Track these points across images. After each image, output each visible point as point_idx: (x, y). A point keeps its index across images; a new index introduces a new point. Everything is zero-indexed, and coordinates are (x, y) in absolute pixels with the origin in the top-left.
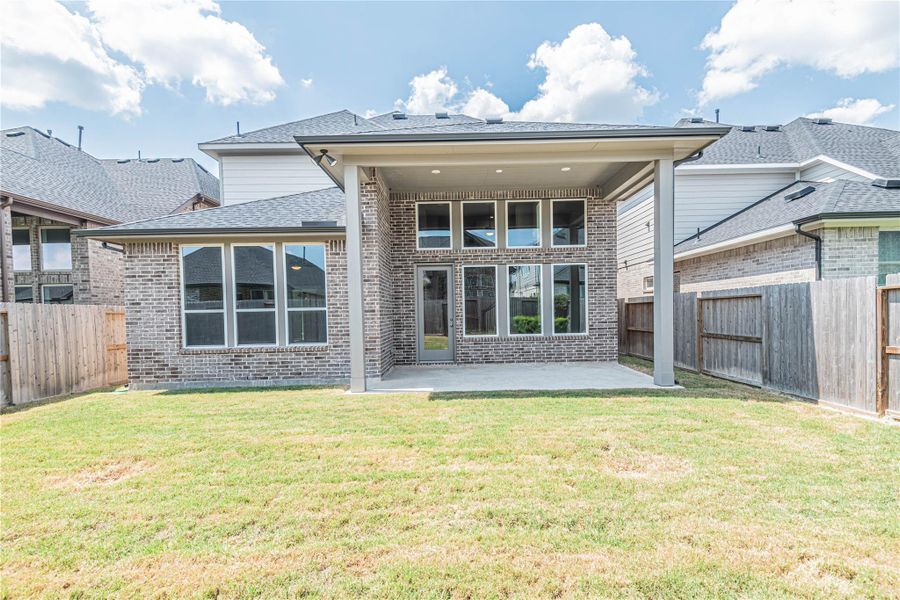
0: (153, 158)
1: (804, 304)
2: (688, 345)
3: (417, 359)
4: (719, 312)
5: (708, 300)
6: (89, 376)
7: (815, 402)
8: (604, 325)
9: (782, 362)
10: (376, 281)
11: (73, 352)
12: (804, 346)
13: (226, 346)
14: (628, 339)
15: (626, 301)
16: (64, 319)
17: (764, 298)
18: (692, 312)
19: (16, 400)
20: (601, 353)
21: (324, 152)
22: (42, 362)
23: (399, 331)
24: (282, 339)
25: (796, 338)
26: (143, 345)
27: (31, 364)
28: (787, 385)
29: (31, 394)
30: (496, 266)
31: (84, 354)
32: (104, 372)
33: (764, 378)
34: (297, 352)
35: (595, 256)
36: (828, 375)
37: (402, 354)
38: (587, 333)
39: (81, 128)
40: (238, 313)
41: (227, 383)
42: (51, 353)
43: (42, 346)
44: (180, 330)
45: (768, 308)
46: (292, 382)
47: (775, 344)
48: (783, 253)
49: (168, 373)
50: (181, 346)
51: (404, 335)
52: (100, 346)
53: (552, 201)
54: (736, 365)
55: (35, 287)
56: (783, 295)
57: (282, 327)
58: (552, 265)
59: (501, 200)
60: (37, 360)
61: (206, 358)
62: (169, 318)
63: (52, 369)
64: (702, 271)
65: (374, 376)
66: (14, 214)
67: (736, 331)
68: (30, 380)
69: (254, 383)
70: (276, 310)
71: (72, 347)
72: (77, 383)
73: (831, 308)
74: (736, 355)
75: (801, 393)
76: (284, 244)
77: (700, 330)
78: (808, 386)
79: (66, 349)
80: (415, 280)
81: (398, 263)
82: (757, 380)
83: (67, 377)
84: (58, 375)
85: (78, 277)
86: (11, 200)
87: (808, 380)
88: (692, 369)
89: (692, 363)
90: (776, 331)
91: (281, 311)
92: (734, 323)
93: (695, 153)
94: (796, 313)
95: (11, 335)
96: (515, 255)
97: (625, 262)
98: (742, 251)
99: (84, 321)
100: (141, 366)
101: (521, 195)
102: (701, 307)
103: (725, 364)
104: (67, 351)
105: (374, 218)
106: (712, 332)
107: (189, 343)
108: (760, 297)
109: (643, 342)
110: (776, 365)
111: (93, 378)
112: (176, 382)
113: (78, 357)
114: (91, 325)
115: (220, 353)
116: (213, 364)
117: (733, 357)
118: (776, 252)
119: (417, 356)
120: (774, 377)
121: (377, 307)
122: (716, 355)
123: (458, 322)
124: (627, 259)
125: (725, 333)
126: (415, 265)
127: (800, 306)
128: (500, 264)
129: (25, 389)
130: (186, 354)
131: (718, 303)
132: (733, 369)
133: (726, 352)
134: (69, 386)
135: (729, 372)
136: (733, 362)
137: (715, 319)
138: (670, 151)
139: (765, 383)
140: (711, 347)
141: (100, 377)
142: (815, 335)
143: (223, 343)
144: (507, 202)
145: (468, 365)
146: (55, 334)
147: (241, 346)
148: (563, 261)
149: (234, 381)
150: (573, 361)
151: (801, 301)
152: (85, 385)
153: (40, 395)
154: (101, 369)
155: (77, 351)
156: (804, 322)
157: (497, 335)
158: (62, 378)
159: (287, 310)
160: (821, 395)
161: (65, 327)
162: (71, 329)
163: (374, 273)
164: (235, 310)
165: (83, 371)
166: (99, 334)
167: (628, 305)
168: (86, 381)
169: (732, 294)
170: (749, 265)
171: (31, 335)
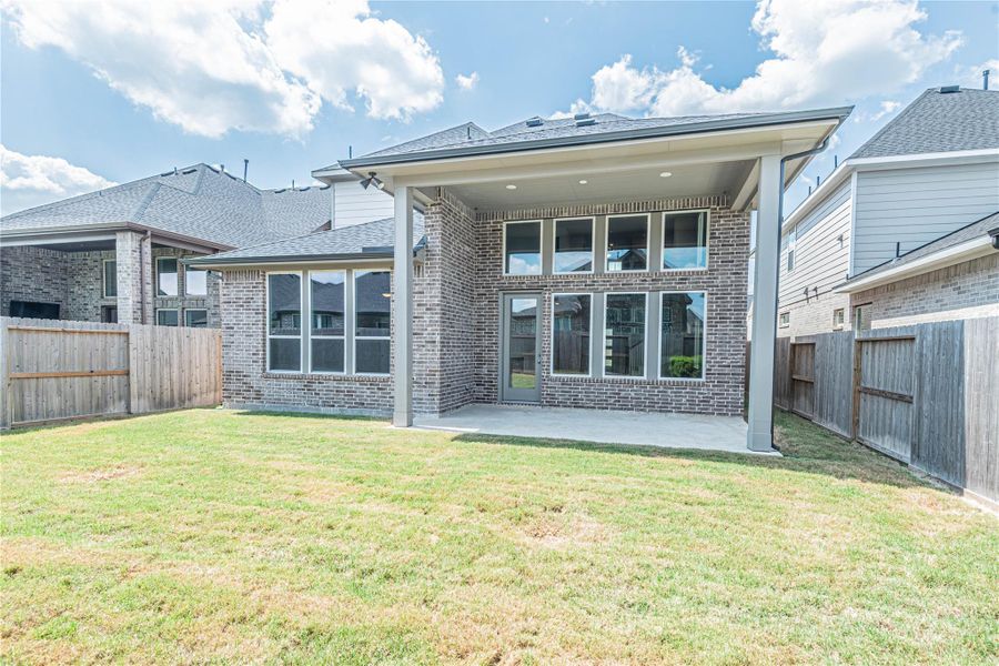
0: (304, 187)
1: (957, 351)
2: (844, 402)
3: (499, 398)
4: (876, 359)
5: (867, 341)
6: (201, 393)
7: (960, 491)
8: (727, 370)
9: (931, 432)
10: (438, 309)
11: (187, 371)
12: (955, 411)
13: (301, 372)
14: (792, 389)
15: (793, 341)
16: (179, 341)
17: (917, 341)
18: (849, 359)
19: (132, 411)
20: (721, 405)
21: (373, 174)
22: (158, 378)
23: (480, 366)
24: (350, 368)
25: (947, 397)
26: (235, 367)
27: (148, 379)
28: (935, 464)
29: (147, 404)
30: (592, 294)
31: (197, 373)
32: (215, 391)
33: (913, 452)
34: (361, 381)
35: (717, 282)
36: (977, 456)
37: (481, 392)
38: (703, 379)
39: (246, 161)
40: (312, 340)
41: (301, 409)
42: (166, 370)
43: (158, 362)
44: (264, 354)
45: (921, 355)
46: (355, 412)
47: (925, 407)
48: (990, 277)
49: (253, 394)
50: (264, 370)
51: (485, 370)
52: (212, 367)
53: (664, 213)
54: (889, 433)
55: (179, 310)
56: (937, 339)
57: (350, 356)
58: (661, 293)
59: (601, 215)
60: (153, 375)
61: (283, 384)
62: (256, 341)
63: (166, 384)
64: (896, 302)
65: (433, 412)
66: (154, 245)
67: (893, 387)
68: (147, 393)
69: (323, 410)
70: (345, 338)
71: (186, 366)
72: (190, 399)
73: (985, 357)
74: (891, 419)
75: (948, 479)
76: (354, 271)
77: (858, 383)
78: (956, 468)
79: (180, 367)
80: (500, 309)
81: (482, 291)
82: (906, 456)
83: (180, 393)
84: (172, 390)
85: (211, 302)
86: (149, 233)
87: (957, 459)
88: (845, 434)
89: (845, 428)
90: (927, 389)
91: (350, 338)
92: (890, 376)
93: (818, 143)
94: (949, 363)
95: (131, 353)
96: (613, 281)
97: (815, 289)
98: (942, 274)
99: (198, 342)
100: (233, 387)
101: (624, 208)
102: (860, 351)
103: (880, 431)
104: (181, 370)
105: (438, 242)
106: (868, 386)
107: (272, 368)
108: (913, 339)
109: (806, 395)
110: (925, 436)
111: (204, 396)
112: (260, 405)
113: (191, 375)
114: (204, 346)
115: (295, 378)
116: (289, 389)
117: (888, 421)
118: (981, 276)
119: (500, 393)
120: (923, 454)
121: (438, 338)
122: (871, 419)
123: (545, 359)
124: (818, 285)
125: (881, 388)
126: (501, 293)
127: (953, 355)
128: (596, 291)
129: (142, 401)
130: (267, 377)
131: (877, 346)
132: (887, 437)
133: (881, 414)
134: (182, 401)
135: (883, 442)
136: (887, 429)
137: (873, 367)
138: (777, 144)
139: (913, 460)
140: (869, 405)
141: (212, 395)
142: (966, 397)
143: (299, 369)
144: (607, 217)
145: (554, 409)
146: (171, 353)
147: (314, 373)
148: (674, 288)
149: (305, 406)
150: (683, 412)
151: (954, 345)
152: (196, 401)
153: (155, 407)
154: (213, 387)
155: (190, 368)
156: (956, 377)
157: (590, 376)
158: (176, 393)
159: (355, 338)
160: (968, 483)
161: (180, 347)
162: (185, 348)
163: (436, 301)
164: (310, 337)
165: (196, 388)
166: (212, 355)
167: (794, 346)
168: (198, 398)
169: (893, 335)
170: (949, 294)
171: (149, 353)
